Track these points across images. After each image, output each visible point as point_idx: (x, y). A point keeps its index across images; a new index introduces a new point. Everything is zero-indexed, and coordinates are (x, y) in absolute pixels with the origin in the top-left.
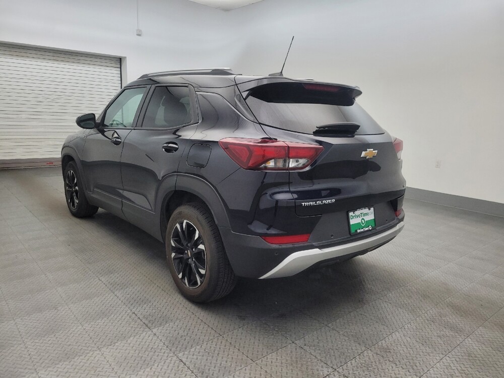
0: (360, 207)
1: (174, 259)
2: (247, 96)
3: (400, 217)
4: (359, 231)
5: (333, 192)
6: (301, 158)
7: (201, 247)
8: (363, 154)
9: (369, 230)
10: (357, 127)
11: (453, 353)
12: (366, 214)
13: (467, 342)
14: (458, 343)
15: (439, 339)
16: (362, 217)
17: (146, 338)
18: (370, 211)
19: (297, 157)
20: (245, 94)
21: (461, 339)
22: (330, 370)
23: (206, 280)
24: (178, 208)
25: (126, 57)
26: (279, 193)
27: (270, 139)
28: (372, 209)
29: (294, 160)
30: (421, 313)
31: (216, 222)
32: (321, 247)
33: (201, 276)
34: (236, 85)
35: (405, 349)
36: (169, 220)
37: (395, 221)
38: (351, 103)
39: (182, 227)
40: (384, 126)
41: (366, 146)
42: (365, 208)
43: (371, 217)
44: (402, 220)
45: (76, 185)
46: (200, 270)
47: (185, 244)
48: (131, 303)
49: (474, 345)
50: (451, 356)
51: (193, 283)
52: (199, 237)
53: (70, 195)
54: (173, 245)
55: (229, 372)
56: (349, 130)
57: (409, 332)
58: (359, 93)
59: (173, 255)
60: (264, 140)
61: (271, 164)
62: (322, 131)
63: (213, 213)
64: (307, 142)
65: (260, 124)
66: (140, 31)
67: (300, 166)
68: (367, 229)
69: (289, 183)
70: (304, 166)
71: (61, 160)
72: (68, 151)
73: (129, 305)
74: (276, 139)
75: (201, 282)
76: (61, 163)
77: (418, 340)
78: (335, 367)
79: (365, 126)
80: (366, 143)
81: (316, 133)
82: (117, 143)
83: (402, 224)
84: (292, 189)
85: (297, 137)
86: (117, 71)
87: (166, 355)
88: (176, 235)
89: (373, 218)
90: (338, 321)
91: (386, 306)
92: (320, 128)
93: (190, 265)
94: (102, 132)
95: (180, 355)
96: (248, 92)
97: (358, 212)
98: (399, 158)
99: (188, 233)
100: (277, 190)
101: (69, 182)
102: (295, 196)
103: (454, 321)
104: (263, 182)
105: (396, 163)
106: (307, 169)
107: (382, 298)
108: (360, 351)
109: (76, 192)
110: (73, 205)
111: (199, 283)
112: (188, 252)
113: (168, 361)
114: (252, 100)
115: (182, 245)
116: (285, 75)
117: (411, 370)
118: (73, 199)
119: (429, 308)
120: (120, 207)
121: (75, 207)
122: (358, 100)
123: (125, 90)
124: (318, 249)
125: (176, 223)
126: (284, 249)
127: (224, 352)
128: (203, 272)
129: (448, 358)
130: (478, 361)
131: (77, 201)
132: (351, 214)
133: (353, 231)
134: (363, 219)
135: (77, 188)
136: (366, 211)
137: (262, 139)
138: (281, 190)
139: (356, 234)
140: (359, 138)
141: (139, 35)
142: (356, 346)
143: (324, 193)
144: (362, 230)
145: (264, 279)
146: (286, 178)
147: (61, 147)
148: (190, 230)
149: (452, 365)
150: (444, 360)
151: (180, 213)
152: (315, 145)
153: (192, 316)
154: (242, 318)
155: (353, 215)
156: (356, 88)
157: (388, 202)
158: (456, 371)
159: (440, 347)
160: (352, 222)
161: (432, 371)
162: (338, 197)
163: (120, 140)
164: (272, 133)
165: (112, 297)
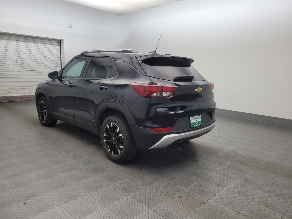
0: (195, 115)
1: (105, 142)
2: (142, 63)
3: (213, 120)
4: (195, 126)
5: (183, 108)
6: (168, 92)
7: (121, 135)
8: (196, 90)
9: (199, 126)
10: (193, 77)
11: (238, 179)
12: (198, 118)
13: (245, 175)
14: (241, 175)
15: (232, 174)
16: (196, 120)
17: (97, 177)
18: (200, 117)
19: (166, 91)
20: (140, 62)
21: (242, 174)
22: (184, 187)
23: (123, 151)
24: (107, 117)
25: (63, 40)
26: (158, 108)
27: (154, 83)
28: (200, 116)
29: (165, 93)
30: (224, 164)
31: (129, 123)
32: (178, 133)
33: (120, 149)
34: (136, 58)
35: (217, 179)
36: (102, 124)
37: (211, 122)
38: (189, 66)
39: (110, 126)
40: (205, 77)
41: (197, 86)
42: (197, 115)
43: (200, 120)
44: (214, 122)
45: (45, 109)
46: (120, 146)
47: (111, 134)
48: (86, 164)
49: (247, 176)
50: (237, 180)
51: (116, 153)
52: (119, 131)
53: (41, 115)
54: (105, 135)
55: (139, 189)
56: (189, 79)
57: (219, 172)
58: (193, 61)
59: (105, 140)
60: (150, 84)
61: (154, 95)
62: (177, 79)
63: (127, 119)
64: (170, 84)
65: (148, 76)
66: (71, 25)
67: (168, 95)
68: (198, 125)
69: (163, 104)
70: (169, 96)
71: (35, 96)
72: (40, 91)
73: (85, 165)
74: (156, 83)
75: (121, 152)
76: (35, 98)
77: (223, 175)
78: (186, 186)
79: (196, 77)
80: (197, 85)
81: (174, 80)
82: (71, 86)
83: (214, 123)
84: (164, 106)
85: (166, 82)
86: (58, 48)
87: (108, 184)
88: (107, 131)
89: (201, 120)
90: (186, 168)
91: (208, 162)
92: (176, 78)
93: (114, 145)
94: (61, 81)
95: (115, 184)
96: (142, 61)
97: (194, 117)
98: (212, 92)
99: (113, 129)
100: (157, 107)
101: (40, 108)
102: (167, 109)
103: (239, 167)
104: (150, 103)
105: (211, 95)
106: (171, 97)
107: (206, 159)
108: (197, 180)
109: (45, 113)
110: (43, 120)
111: (119, 153)
112: (113, 138)
113: (109, 186)
114: (144, 65)
115: (110, 135)
116: (158, 53)
117: (220, 186)
118: (43, 116)
119: (227, 162)
120: (73, 119)
121: (44, 121)
122: (192, 64)
123: (74, 59)
124: (176, 134)
125: (107, 125)
126: (161, 134)
127: (135, 182)
128: (121, 147)
129: (236, 181)
130: (249, 182)
131: (46, 118)
132: (191, 118)
133: (192, 126)
134: (196, 121)
135: (46, 110)
136: (197, 117)
137: (150, 83)
138: (159, 107)
139: (194, 127)
140: (194, 82)
141: (71, 28)
142: (195, 178)
143: (179, 108)
144: (196, 126)
145: (152, 149)
146: (162, 101)
147: (36, 89)
148: (115, 127)
149: (238, 184)
150: (234, 182)
151: (109, 120)
152: (174, 86)
153: (117, 168)
154: (140, 169)
155: (192, 118)
156: (191, 59)
157: (208, 113)
158: (240, 186)
159: (233, 177)
160: (192, 122)
161: (229, 186)
162: (185, 110)
163: (73, 85)
164: (154, 80)
165: (75, 162)
